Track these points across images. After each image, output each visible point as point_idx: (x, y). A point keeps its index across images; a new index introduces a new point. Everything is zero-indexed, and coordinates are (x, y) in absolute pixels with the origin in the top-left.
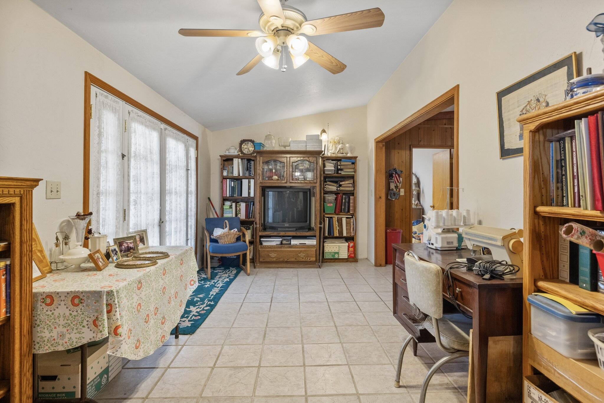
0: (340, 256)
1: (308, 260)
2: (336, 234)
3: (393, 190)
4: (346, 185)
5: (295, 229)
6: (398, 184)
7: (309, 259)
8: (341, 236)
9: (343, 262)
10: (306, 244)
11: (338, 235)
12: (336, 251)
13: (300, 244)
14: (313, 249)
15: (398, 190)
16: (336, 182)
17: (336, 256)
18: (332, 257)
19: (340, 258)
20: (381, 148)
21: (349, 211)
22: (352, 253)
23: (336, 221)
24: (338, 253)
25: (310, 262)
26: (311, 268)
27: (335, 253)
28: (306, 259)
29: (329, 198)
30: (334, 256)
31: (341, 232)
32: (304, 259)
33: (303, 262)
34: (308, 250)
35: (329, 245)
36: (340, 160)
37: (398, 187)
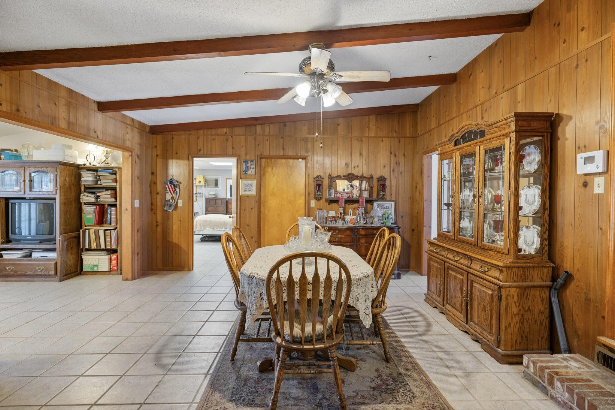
0: (99, 269)
1: (47, 274)
2: (94, 246)
3: (170, 201)
4: (106, 197)
5: (39, 242)
6: (174, 195)
7: (47, 272)
8: (99, 248)
9: (105, 274)
10: (47, 257)
11: (96, 248)
12: (95, 264)
13: (41, 257)
14: (52, 262)
15: (173, 201)
16: (93, 193)
17: (95, 269)
18: (91, 269)
19: (99, 271)
20: (128, 158)
21: (111, 223)
22: (115, 265)
23: (93, 233)
24: (97, 266)
25: (50, 275)
26: (50, 281)
27: (94, 266)
28: (45, 272)
29: (87, 209)
30: (93, 268)
31: (99, 244)
32: (42, 272)
33: (41, 275)
34: (47, 264)
35: (87, 257)
36: (97, 170)
37: (174, 198)
